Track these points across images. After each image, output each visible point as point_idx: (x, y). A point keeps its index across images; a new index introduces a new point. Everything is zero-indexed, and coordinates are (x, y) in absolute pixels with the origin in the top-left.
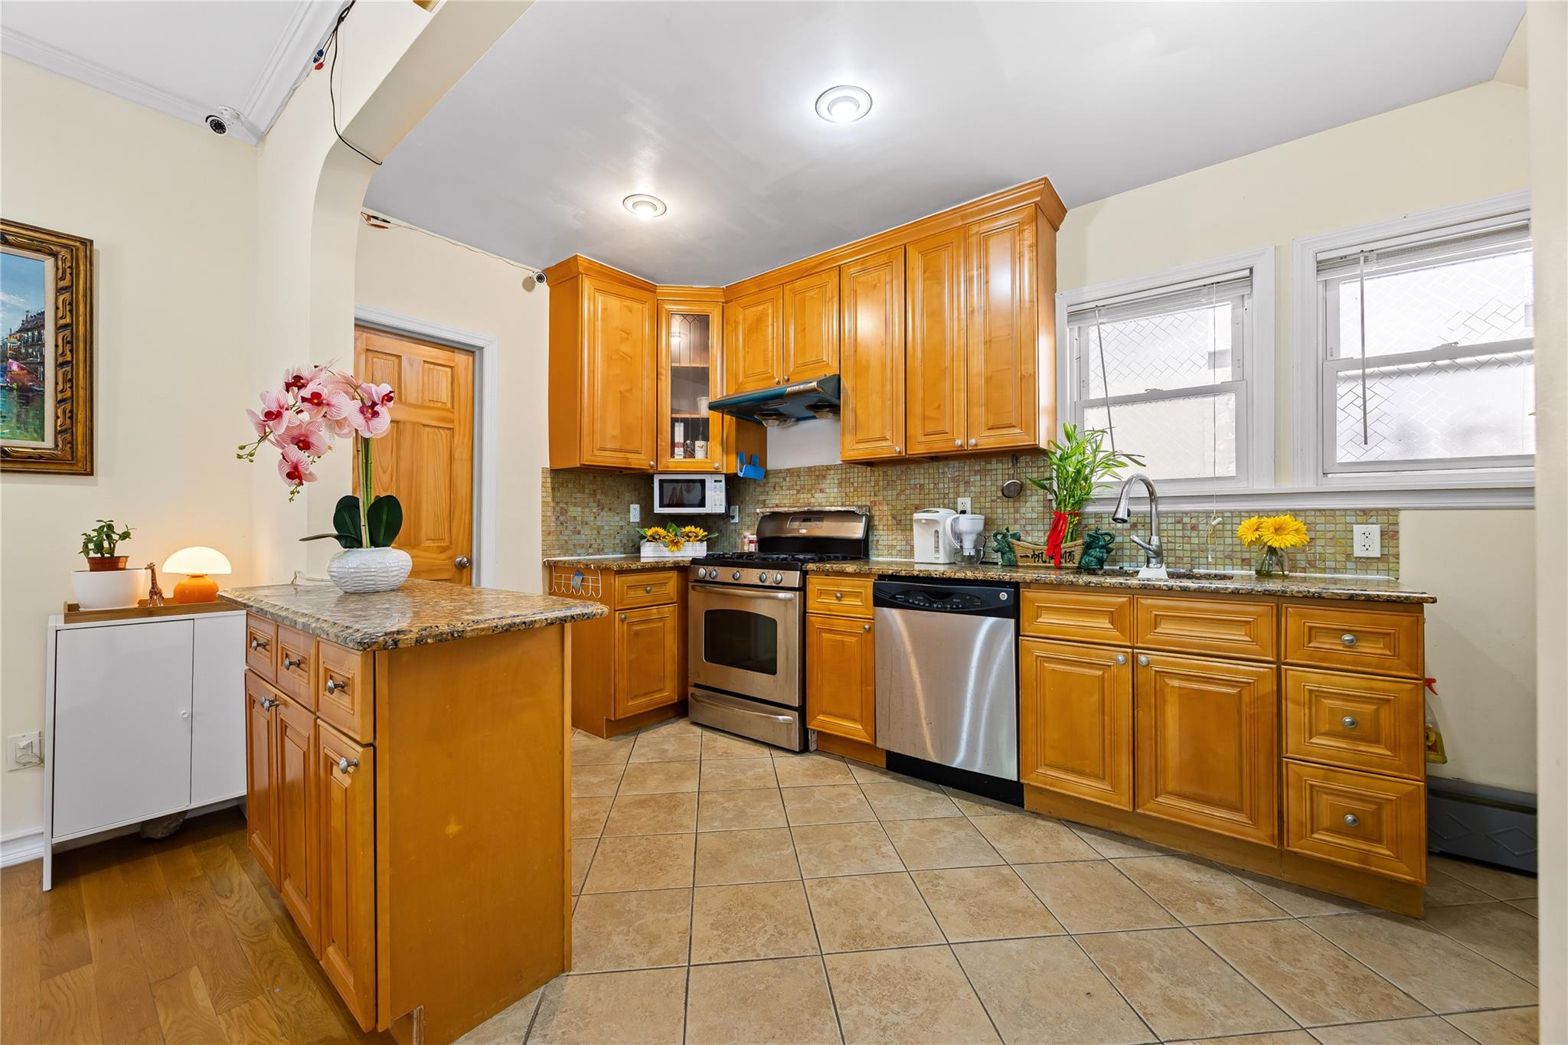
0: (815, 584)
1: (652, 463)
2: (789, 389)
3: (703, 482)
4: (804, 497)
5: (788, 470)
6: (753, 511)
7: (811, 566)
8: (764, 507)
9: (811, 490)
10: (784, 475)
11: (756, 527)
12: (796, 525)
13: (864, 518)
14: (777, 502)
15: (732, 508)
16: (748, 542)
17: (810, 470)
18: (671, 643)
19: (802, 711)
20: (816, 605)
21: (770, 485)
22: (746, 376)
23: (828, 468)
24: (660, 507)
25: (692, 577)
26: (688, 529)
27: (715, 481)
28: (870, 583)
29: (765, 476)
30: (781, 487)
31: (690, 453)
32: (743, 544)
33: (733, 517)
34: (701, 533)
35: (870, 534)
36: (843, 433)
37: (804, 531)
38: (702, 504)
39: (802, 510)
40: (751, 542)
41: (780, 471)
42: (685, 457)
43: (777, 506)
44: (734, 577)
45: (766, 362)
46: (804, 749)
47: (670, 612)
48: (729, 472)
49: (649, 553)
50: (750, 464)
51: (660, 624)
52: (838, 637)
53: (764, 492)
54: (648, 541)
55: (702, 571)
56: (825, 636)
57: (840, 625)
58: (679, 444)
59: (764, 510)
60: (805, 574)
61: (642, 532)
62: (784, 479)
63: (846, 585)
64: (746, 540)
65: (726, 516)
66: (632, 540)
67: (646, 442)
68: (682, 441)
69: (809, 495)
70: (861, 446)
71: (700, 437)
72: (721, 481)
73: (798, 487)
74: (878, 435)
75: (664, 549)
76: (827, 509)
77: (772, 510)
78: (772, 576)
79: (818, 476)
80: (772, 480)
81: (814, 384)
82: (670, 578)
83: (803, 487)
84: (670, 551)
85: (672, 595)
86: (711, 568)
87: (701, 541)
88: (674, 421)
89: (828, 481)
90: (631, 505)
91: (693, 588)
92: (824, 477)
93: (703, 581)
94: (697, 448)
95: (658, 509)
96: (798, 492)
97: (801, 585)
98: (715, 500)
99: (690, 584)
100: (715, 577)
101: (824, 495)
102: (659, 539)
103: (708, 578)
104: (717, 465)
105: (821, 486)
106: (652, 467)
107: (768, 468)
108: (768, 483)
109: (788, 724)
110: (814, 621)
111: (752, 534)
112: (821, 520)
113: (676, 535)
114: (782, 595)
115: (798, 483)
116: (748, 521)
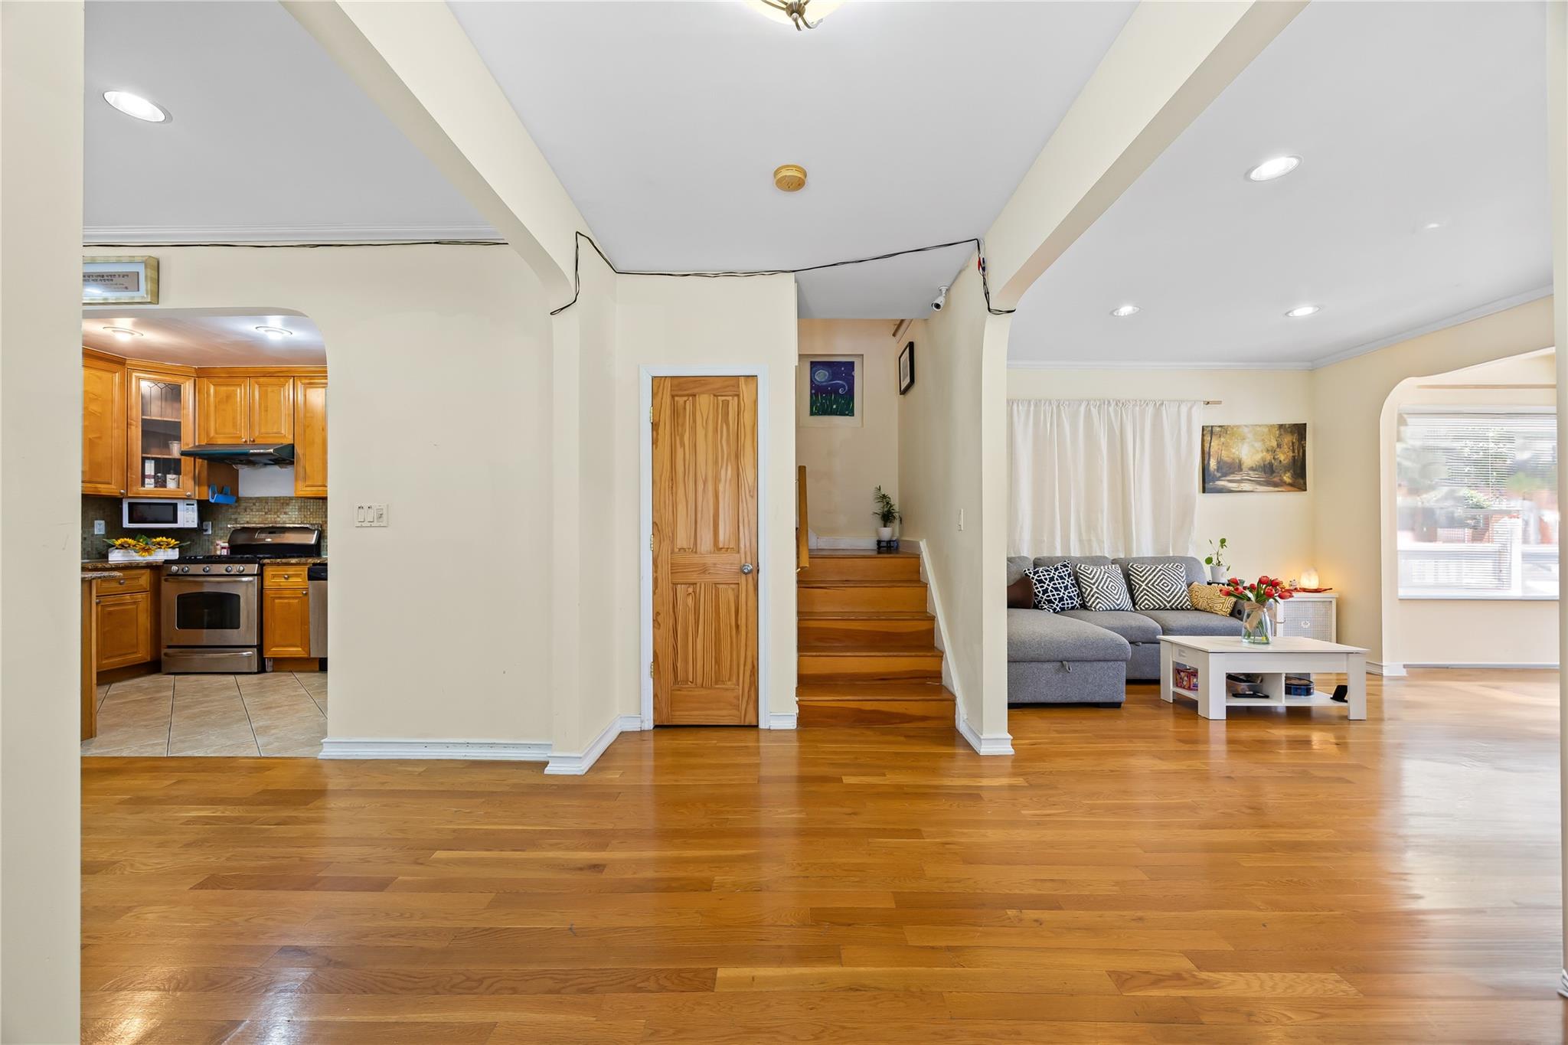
0: (269, 572)
1: (122, 491)
2: (251, 451)
3: (175, 506)
4: (271, 517)
5: (258, 498)
6: (225, 526)
7: (267, 561)
8: (237, 523)
9: (277, 512)
10: (254, 501)
11: (228, 537)
12: (263, 536)
13: (316, 532)
14: (248, 520)
15: (204, 523)
16: (221, 547)
17: (276, 499)
18: (144, 620)
19: (260, 648)
20: (270, 584)
21: (242, 507)
22: (216, 433)
23: (291, 498)
24: (129, 523)
25: (164, 573)
26: (158, 539)
27: (188, 505)
28: (306, 568)
29: (236, 502)
30: (252, 510)
31: (161, 483)
32: (216, 550)
33: (206, 530)
34: (173, 542)
35: (322, 541)
36: (296, 479)
37: (269, 540)
38: (175, 521)
39: (267, 526)
40: (223, 548)
41: (251, 498)
42: (155, 487)
43: (248, 523)
44: (204, 570)
45: (234, 425)
46: (262, 669)
47: (143, 600)
48: (202, 498)
49: (116, 557)
50: (221, 493)
51: (135, 606)
52: (286, 601)
53: (236, 512)
54: (117, 549)
55: (175, 568)
56: (277, 601)
57: (287, 593)
58: (149, 477)
59: (235, 526)
60: (262, 566)
61: (110, 542)
62: (254, 504)
63: (291, 571)
64: (219, 547)
65: (200, 530)
66: (96, 548)
67: (116, 475)
68: (153, 474)
69: (276, 516)
70: (309, 489)
71: (172, 471)
72: (193, 505)
73: (266, 510)
74: (320, 484)
75: (134, 554)
76: (288, 525)
77: (242, 526)
78: (235, 568)
79: (283, 504)
80: (244, 505)
81: (272, 450)
82: (143, 574)
83: (270, 511)
84: (141, 556)
85: (145, 586)
86: (183, 566)
87: (173, 548)
88: (144, 459)
89: (291, 507)
90: (96, 522)
91: (166, 580)
92: (288, 504)
93: (176, 575)
94: (168, 480)
95: (126, 524)
96: (266, 513)
97: (259, 572)
98: (188, 517)
99: (163, 578)
100: (188, 571)
101: (288, 516)
102: (129, 547)
103: (180, 572)
104: (189, 493)
105: (285, 510)
106: (122, 494)
107: (240, 495)
108: (239, 506)
109: (249, 657)
110: (268, 594)
111: (224, 543)
112: (284, 532)
113: (147, 544)
114: (245, 579)
115: (266, 507)
116: (221, 533)
